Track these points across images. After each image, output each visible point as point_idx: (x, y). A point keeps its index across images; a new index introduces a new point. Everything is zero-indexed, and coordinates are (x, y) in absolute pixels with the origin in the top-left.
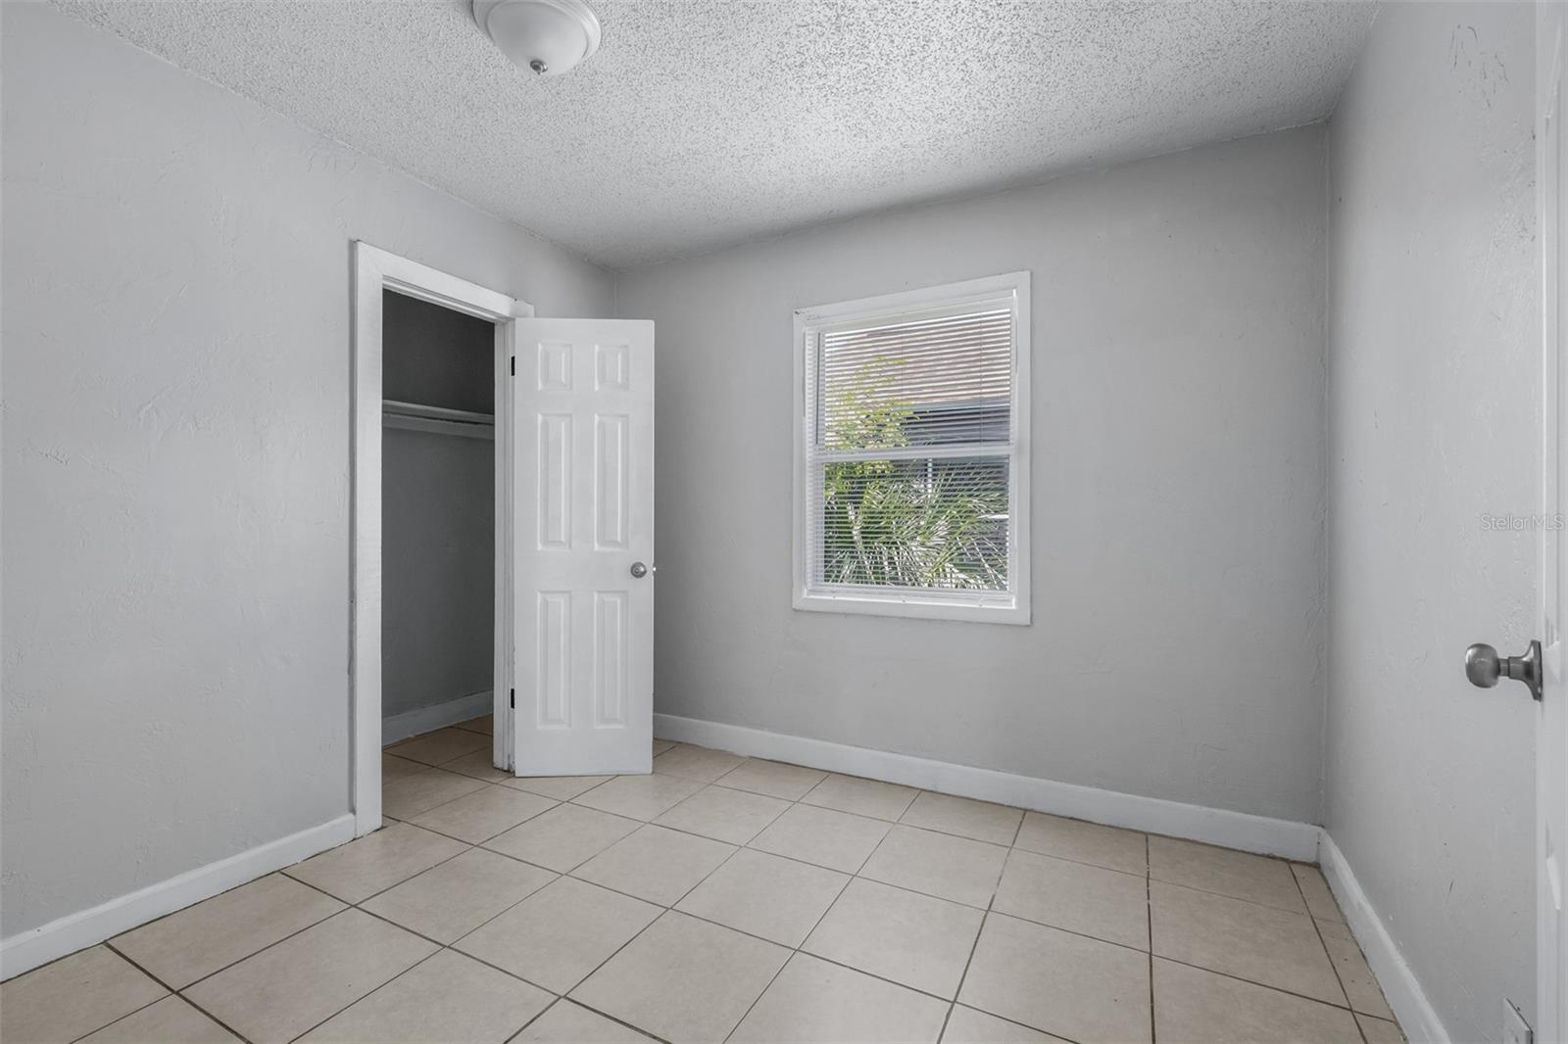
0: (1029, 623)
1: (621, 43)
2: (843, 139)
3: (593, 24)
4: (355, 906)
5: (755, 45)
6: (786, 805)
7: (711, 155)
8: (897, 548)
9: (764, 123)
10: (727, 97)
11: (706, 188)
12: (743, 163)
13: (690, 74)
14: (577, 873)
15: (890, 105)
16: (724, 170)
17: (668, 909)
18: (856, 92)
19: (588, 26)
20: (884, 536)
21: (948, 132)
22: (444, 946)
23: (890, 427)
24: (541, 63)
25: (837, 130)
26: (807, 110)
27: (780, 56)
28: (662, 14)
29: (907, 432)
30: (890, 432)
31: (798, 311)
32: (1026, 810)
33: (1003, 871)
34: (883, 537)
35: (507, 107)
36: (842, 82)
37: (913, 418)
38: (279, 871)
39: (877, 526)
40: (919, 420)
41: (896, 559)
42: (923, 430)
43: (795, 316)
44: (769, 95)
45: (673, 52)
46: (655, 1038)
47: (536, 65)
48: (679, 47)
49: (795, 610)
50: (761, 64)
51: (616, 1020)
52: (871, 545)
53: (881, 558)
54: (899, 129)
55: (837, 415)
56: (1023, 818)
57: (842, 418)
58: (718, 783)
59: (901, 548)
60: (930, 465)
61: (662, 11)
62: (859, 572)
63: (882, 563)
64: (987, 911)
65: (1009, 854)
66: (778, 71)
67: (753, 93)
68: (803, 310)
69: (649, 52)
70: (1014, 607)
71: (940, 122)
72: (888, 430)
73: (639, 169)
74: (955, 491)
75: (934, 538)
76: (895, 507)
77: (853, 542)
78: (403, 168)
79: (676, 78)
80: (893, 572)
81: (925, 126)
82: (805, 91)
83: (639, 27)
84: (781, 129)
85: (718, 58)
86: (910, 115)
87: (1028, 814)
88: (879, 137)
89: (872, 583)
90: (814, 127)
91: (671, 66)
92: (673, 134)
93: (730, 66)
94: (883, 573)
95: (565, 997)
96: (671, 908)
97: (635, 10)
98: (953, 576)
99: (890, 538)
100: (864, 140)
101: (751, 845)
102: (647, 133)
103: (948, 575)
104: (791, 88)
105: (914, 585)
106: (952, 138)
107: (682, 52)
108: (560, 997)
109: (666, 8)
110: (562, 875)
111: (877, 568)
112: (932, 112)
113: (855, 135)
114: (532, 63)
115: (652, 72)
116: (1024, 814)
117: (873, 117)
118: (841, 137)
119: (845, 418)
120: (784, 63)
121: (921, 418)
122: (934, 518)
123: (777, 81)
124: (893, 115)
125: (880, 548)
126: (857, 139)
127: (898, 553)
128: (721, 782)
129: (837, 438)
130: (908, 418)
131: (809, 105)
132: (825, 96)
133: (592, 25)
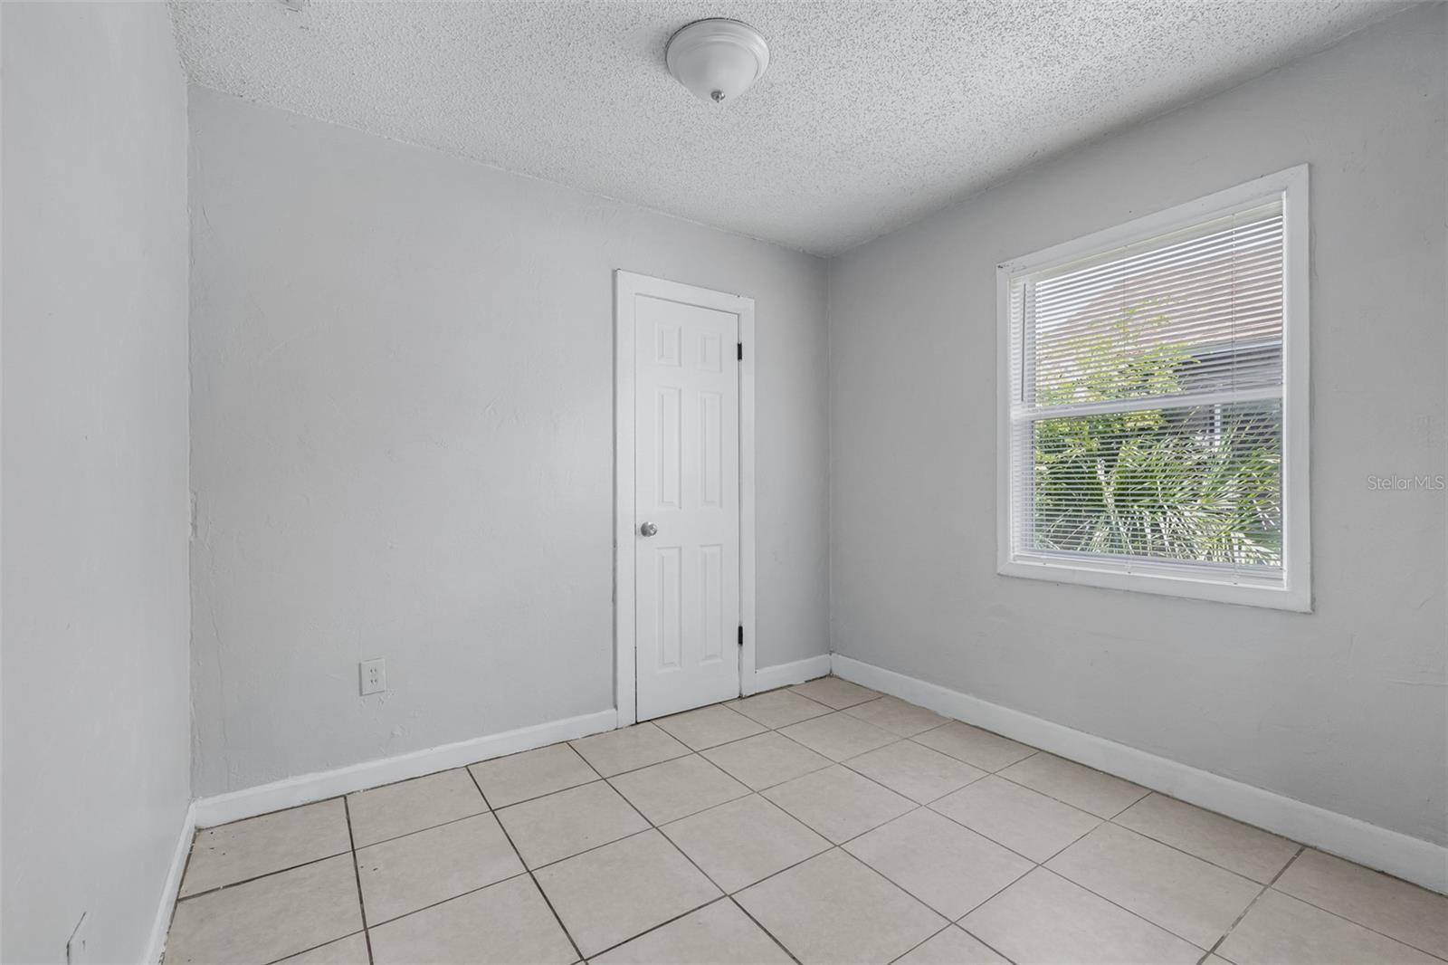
0: (1309, 610)
1: (787, 52)
2: (1031, 73)
3: (761, 46)
4: (605, 779)
5: (911, 10)
6: (979, 774)
7: (892, 129)
8: (1164, 513)
9: (939, 82)
10: (896, 68)
11: (895, 161)
12: (926, 128)
13: (855, 59)
14: (766, 793)
15: (1081, 19)
16: (909, 139)
17: (836, 846)
18: (1035, 18)
19: (756, 48)
20: (1148, 499)
21: (1166, 25)
22: (654, 826)
23: (1158, 376)
24: (720, 92)
25: (1022, 66)
26: (982, 55)
27: (940, 11)
28: (816, 13)
29: (1183, 380)
30: (1158, 382)
31: (1001, 264)
32: (1304, 847)
33: (1246, 912)
34: (1146, 500)
35: (710, 136)
36: (1015, 14)
37: (1192, 363)
38: (566, 742)
39: (1140, 487)
40: (1200, 364)
41: (1162, 525)
42: (1206, 376)
43: (998, 270)
44: (939, 53)
45: (835, 43)
46: (794, 958)
47: (716, 95)
48: (839, 38)
49: (999, 574)
50: (922, 25)
51: (765, 930)
52: (1129, 509)
53: (1142, 524)
54: (1099, 41)
55: (1089, 368)
56: (1298, 854)
57: (1094, 371)
58: (914, 739)
59: (1169, 513)
60: (1218, 411)
61: (816, 10)
62: (1112, 541)
63: (1143, 530)
64: (1209, 953)
65: (1262, 893)
66: (942, 27)
67: (921, 57)
68: (1007, 263)
69: (813, 51)
70: (1285, 589)
71: (1151, 17)
72: (1155, 380)
73: (830, 160)
74: (1249, 449)
75: (1223, 502)
76: (1165, 465)
77: (1103, 506)
78: (649, 206)
79: (843, 67)
80: (1159, 541)
81: (1132, 28)
82: (975, 37)
83: (799, 32)
84: (958, 83)
85: (877, 35)
86: (1110, 22)
87: (1306, 851)
88: (1075, 58)
89: (1128, 553)
90: (994, 71)
91: (836, 58)
92: (852, 119)
93: (892, 38)
94: (1145, 542)
95: (730, 896)
96: (839, 846)
97: (792, 19)
98: (1243, 548)
99: (1155, 501)
100: (1057, 66)
101: (931, 806)
102: (828, 125)
103: (1236, 548)
104: (959, 39)
105: (1188, 557)
106: (1173, 31)
107: (842, 41)
108: (726, 895)
109: (819, 6)
110: (754, 792)
111: (1137, 534)
112: (1139, 9)
113: (1045, 65)
114: (712, 95)
115: (820, 69)
116: (1301, 851)
117: (1061, 38)
118: (1028, 71)
119: (1098, 369)
120: (946, 17)
121: (1202, 361)
122: (1223, 476)
123: (943, 37)
124: (1087, 29)
125: (1141, 513)
126: (1049, 68)
127: (1165, 519)
128: (916, 739)
129: (1088, 394)
130: (1184, 364)
131: (983, 49)
132: (1000, 34)
133: (759, 46)
